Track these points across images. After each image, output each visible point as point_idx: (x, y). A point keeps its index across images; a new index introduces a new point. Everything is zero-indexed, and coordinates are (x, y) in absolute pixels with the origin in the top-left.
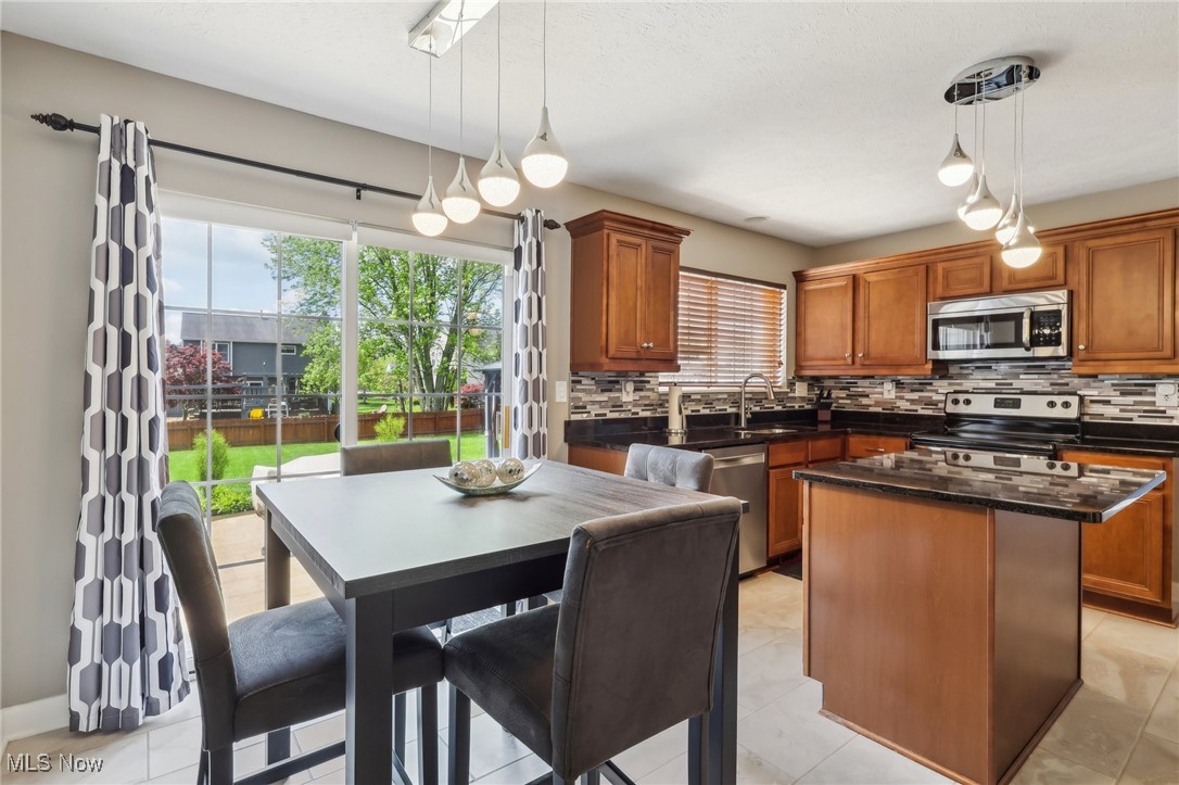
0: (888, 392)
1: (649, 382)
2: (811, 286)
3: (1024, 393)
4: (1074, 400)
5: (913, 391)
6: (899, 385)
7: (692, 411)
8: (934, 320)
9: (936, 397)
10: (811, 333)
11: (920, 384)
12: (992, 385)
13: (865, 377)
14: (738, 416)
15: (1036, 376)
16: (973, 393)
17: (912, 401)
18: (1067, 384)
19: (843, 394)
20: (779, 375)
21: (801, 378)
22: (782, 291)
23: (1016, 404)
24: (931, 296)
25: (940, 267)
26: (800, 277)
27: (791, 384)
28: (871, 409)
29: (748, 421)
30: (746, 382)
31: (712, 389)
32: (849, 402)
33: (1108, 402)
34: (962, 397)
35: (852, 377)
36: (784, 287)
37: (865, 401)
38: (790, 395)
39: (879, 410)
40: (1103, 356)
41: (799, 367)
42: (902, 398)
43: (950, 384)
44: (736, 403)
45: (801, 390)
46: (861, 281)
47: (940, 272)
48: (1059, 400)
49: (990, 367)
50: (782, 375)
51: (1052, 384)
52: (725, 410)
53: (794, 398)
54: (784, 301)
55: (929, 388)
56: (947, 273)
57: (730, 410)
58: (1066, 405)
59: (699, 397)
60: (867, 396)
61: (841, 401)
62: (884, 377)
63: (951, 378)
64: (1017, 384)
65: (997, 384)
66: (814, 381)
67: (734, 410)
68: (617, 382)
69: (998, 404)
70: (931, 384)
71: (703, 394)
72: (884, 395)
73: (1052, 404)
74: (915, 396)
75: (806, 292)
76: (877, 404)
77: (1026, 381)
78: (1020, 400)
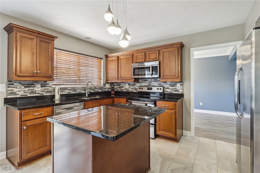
0: (127, 86)
1: (49, 84)
2: (109, 59)
3: (153, 86)
4: (162, 88)
5: (132, 86)
6: (129, 84)
7: (68, 93)
8: (133, 68)
9: (137, 88)
10: (109, 71)
11: (134, 84)
12: (147, 84)
13: (123, 83)
14: (85, 93)
15: (155, 82)
16: (143, 86)
17: (131, 88)
18: (161, 84)
19: (118, 87)
20: (101, 82)
21: (108, 83)
22: (102, 60)
23: (151, 89)
24: (133, 62)
25: (135, 55)
26: (107, 57)
27: (104, 85)
28: (124, 91)
29: (88, 95)
30: (87, 84)
31: (76, 86)
32: (119, 89)
33: (168, 88)
34: (141, 87)
35: (120, 83)
36: (102, 59)
37: (122, 89)
38: (104, 87)
39: (125, 91)
40: (166, 77)
41: (107, 80)
42: (130, 88)
43: (139, 84)
44: (85, 90)
45: (108, 86)
46: (119, 58)
47: (135, 56)
48: (159, 88)
49: (147, 80)
50: (102, 82)
51: (158, 84)
52: (81, 92)
53: (106, 88)
54: (102, 62)
55: (135, 85)
56: (136, 56)
57: (83, 92)
58: (161, 89)
59: (71, 88)
60: (123, 87)
61: (118, 89)
62: (126, 82)
63: (139, 83)
64: (152, 84)
65: (148, 84)
66: (112, 84)
67: (84, 92)
68: (34, 84)
69: (148, 89)
70: (136, 84)
71: (72, 88)
72: (126, 87)
73: (158, 89)
74: (132, 87)
75: (108, 60)
76: (125, 89)
77: (154, 83)
78: (152, 88)
